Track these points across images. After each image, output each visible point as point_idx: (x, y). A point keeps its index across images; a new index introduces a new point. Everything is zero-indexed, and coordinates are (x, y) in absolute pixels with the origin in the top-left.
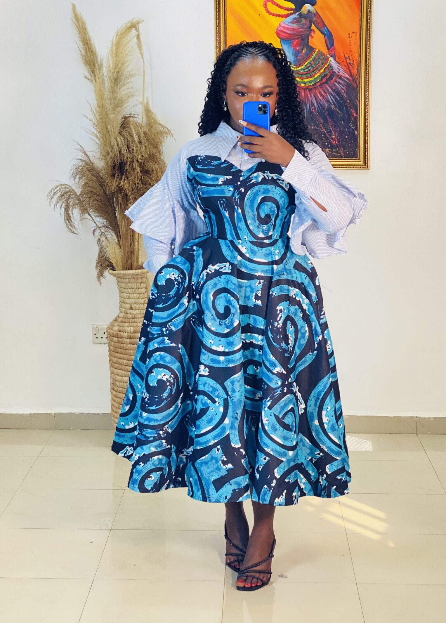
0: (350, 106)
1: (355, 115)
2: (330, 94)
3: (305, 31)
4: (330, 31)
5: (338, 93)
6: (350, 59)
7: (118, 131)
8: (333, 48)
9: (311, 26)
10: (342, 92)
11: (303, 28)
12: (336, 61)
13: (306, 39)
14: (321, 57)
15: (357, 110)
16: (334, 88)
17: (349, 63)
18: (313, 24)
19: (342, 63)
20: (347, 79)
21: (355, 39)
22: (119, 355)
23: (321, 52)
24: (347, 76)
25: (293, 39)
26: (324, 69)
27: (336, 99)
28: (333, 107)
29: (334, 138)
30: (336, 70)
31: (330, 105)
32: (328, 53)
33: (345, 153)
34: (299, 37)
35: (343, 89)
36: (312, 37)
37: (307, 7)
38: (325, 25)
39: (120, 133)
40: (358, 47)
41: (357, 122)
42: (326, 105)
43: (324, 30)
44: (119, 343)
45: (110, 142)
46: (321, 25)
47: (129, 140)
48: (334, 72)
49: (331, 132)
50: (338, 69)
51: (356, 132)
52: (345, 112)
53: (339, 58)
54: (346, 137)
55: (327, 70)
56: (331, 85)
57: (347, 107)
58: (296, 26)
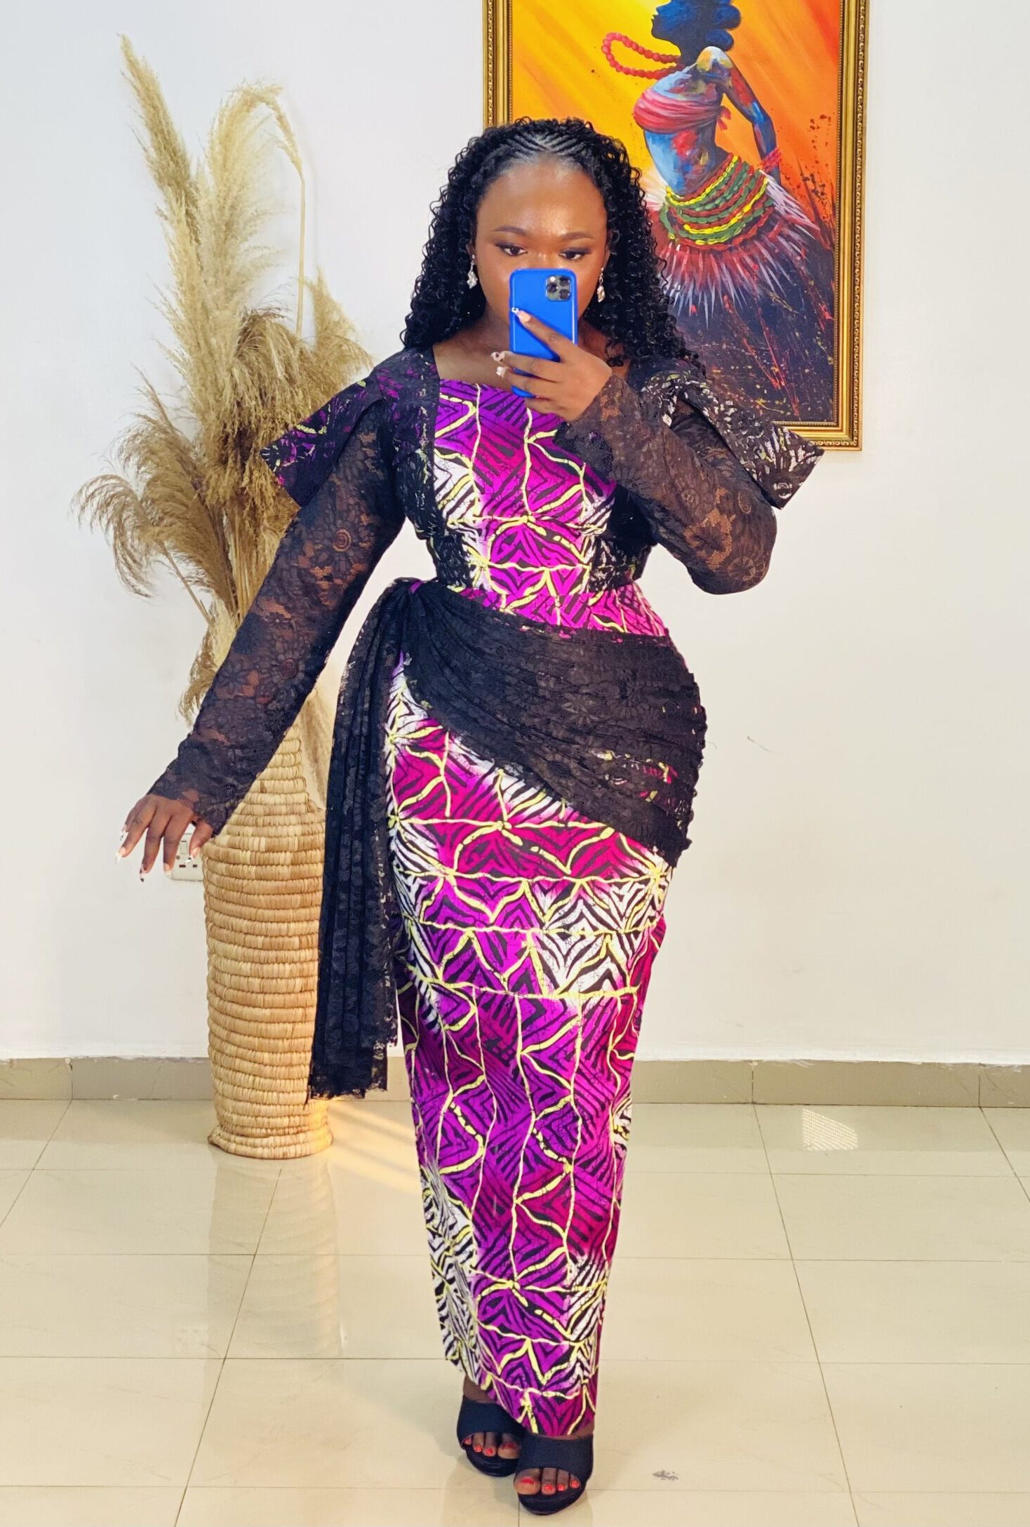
0: (816, 296)
1: (828, 317)
2: (766, 264)
3: (707, 111)
4: (767, 111)
5: (787, 264)
6: (814, 182)
7: (234, 351)
8: (774, 154)
9: (720, 99)
10: (796, 261)
11: (702, 105)
12: (780, 184)
13: (710, 130)
14: (745, 176)
15: (833, 307)
16: (777, 251)
17: (813, 191)
18: (724, 95)
19: (796, 191)
20: (808, 228)
21: (827, 132)
22: (231, 907)
23: (745, 163)
24: (807, 221)
25: (675, 131)
26: (753, 206)
27: (782, 279)
28: (774, 296)
29: (777, 373)
30: (781, 208)
31: (768, 291)
32: (761, 167)
33: (803, 410)
34: (690, 125)
35: (800, 255)
36: (724, 127)
37: (710, 53)
38: (754, 99)
39: (240, 356)
40: (835, 152)
41: (833, 335)
42: (758, 291)
43: (752, 110)
44: (230, 876)
45: (216, 379)
46: (745, 97)
47: (264, 374)
48: (778, 213)
49: (769, 359)
50: (786, 204)
51: (830, 359)
52: (803, 309)
53: (788, 179)
54: (807, 371)
55: (761, 206)
56: (771, 245)
57: (807, 298)
58: (684, 99)
